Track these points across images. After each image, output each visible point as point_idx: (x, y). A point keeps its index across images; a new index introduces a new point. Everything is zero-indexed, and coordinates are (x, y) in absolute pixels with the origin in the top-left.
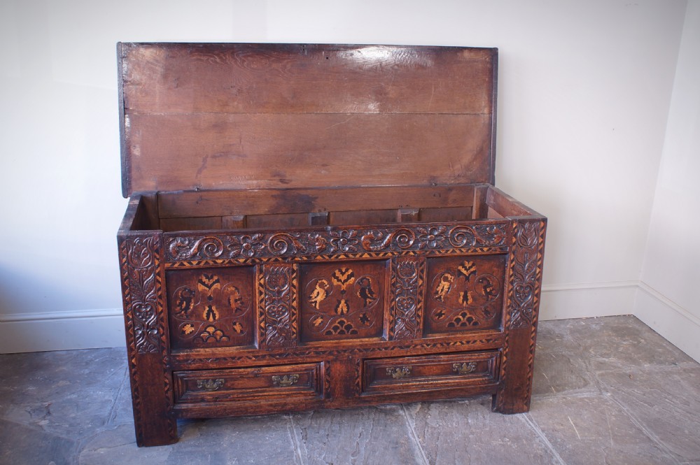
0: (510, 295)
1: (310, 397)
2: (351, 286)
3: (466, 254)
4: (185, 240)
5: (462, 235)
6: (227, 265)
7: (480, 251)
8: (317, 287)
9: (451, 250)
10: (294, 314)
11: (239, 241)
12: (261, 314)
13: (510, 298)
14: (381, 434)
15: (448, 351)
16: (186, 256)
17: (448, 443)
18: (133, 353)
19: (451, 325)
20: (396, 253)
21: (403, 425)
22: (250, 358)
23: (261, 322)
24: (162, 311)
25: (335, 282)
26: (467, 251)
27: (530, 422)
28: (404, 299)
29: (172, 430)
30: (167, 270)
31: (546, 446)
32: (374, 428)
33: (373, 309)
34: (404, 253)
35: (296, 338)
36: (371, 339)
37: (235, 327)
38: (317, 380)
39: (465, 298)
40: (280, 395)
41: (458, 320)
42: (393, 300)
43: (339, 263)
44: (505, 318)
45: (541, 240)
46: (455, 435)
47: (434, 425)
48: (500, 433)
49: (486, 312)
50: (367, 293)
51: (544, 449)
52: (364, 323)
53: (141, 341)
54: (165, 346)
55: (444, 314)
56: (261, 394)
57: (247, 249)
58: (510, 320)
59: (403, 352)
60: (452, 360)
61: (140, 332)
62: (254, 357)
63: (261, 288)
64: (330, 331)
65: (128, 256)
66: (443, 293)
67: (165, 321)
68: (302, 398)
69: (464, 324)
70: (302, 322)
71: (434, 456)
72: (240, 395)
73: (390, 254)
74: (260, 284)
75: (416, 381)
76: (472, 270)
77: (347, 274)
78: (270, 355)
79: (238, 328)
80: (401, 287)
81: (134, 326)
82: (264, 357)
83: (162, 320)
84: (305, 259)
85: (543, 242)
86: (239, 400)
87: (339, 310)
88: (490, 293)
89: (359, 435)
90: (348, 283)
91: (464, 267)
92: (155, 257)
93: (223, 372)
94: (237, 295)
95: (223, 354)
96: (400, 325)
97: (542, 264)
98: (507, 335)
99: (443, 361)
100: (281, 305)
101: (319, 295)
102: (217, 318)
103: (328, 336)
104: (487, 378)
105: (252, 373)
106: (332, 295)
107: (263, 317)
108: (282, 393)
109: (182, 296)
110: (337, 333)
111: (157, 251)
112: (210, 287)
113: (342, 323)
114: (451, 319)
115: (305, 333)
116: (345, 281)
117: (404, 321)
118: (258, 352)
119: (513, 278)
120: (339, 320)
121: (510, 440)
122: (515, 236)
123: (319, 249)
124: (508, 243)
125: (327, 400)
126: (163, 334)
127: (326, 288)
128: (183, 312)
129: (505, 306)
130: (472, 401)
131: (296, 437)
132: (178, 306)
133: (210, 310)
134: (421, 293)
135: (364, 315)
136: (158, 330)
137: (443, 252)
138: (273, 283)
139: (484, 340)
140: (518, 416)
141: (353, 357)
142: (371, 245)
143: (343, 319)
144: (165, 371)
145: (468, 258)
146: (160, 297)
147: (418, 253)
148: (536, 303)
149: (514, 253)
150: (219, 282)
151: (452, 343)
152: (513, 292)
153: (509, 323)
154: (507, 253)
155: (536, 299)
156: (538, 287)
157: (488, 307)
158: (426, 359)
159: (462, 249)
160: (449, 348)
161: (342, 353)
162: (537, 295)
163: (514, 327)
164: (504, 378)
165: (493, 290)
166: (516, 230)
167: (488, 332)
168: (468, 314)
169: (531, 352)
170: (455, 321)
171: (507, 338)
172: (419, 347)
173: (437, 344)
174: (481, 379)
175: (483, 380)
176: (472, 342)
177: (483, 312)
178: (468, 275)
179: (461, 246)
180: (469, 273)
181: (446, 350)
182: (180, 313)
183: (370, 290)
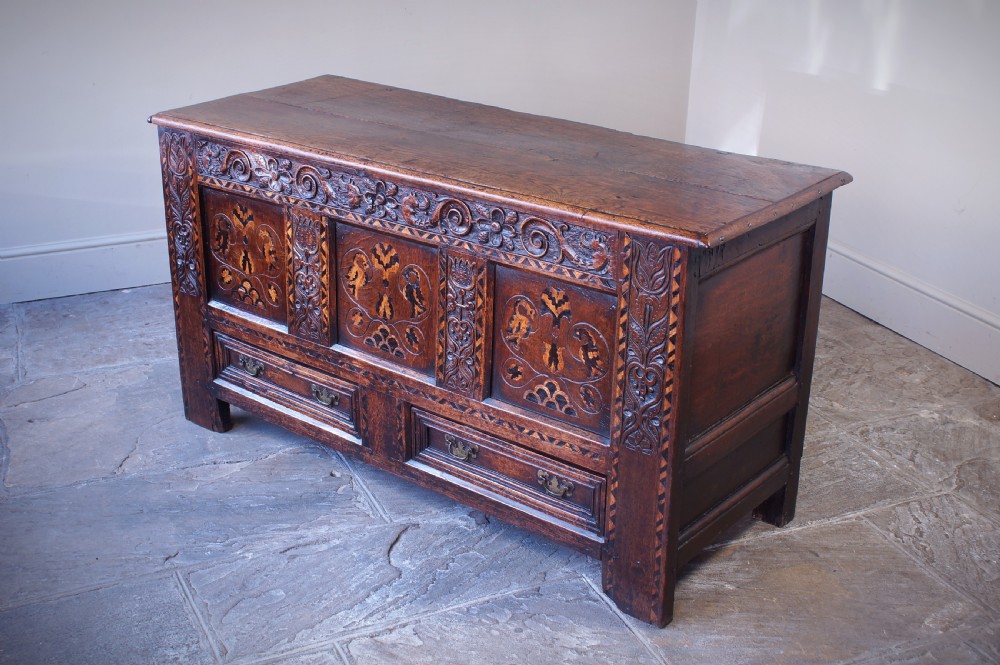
0: (620, 377)
2: (396, 278)
3: (546, 273)
5: (540, 236)
6: (255, 197)
7: (568, 275)
8: (356, 264)
10: (324, 296)
11: (266, 165)
12: (290, 282)
13: (620, 384)
15: (520, 441)
16: (217, 171)
18: (176, 289)
20: (445, 240)
22: (280, 343)
25: (377, 266)
26: (549, 267)
28: (457, 323)
30: (200, 186)
33: (422, 325)
34: (456, 243)
35: (327, 333)
36: (418, 374)
37: (270, 291)
39: (554, 357)
40: (317, 415)
41: (542, 393)
42: (443, 319)
43: (377, 234)
45: (676, 286)
49: (588, 397)
50: (415, 295)
52: (412, 344)
53: (182, 275)
54: (201, 290)
55: (520, 373)
57: (275, 180)
59: (455, 413)
61: (180, 262)
62: (285, 343)
63: (289, 242)
64: (371, 340)
65: (167, 157)
66: (520, 336)
67: (200, 255)
69: (550, 404)
70: (338, 313)
72: (277, 396)
73: (437, 239)
74: (288, 236)
76: (565, 307)
77: (390, 254)
78: (300, 347)
79: (272, 292)
80: (454, 301)
81: (176, 252)
82: (294, 347)
83: (198, 252)
84: (335, 213)
85: (680, 292)
86: (275, 402)
87: (381, 309)
88: (593, 363)
90: (390, 270)
91: (550, 298)
92: (189, 164)
94: (271, 246)
95: (254, 325)
96: (451, 366)
98: (617, 455)
100: (310, 276)
101: (357, 277)
102: (252, 271)
103: (370, 348)
105: (287, 367)
106: (372, 283)
107: (291, 286)
109: (219, 227)
110: (379, 347)
111: (190, 156)
112: (245, 224)
113: (383, 330)
114: (531, 388)
115: (343, 332)
116: (387, 267)
117: (457, 359)
118: (287, 336)
119: (624, 345)
120: (382, 327)
122: (628, 263)
123: (350, 204)
124: (616, 274)
125: (366, 449)
127: (365, 268)
128: (221, 251)
132: (216, 240)
134: (480, 322)
135: (411, 330)
136: (195, 265)
137: (512, 258)
138: (301, 238)
139: (576, 448)
141: (392, 394)
142: (412, 215)
143: (386, 327)
144: (203, 325)
145: (554, 282)
146: (195, 221)
147: (475, 248)
148: (667, 412)
149: (625, 297)
150: (252, 219)
151: (526, 431)
152: (625, 374)
153: (619, 432)
154: (615, 294)
155: (667, 405)
156: (671, 382)
157: (591, 389)
158: (491, 440)
159: (541, 263)
160: (521, 436)
161: (380, 381)
162: (669, 397)
163: (629, 445)
164: (612, 536)
165: (598, 358)
166: (629, 252)
167: (586, 436)
168: (558, 387)
169: (661, 508)
170: (537, 392)
171: (616, 461)
172: (478, 415)
173: (504, 422)
174: (577, 517)
175: (579, 521)
176: (557, 441)
177: (582, 394)
178: (557, 316)
179: (538, 256)
180: (560, 313)
181: (517, 437)
182: (218, 250)
183: (418, 292)
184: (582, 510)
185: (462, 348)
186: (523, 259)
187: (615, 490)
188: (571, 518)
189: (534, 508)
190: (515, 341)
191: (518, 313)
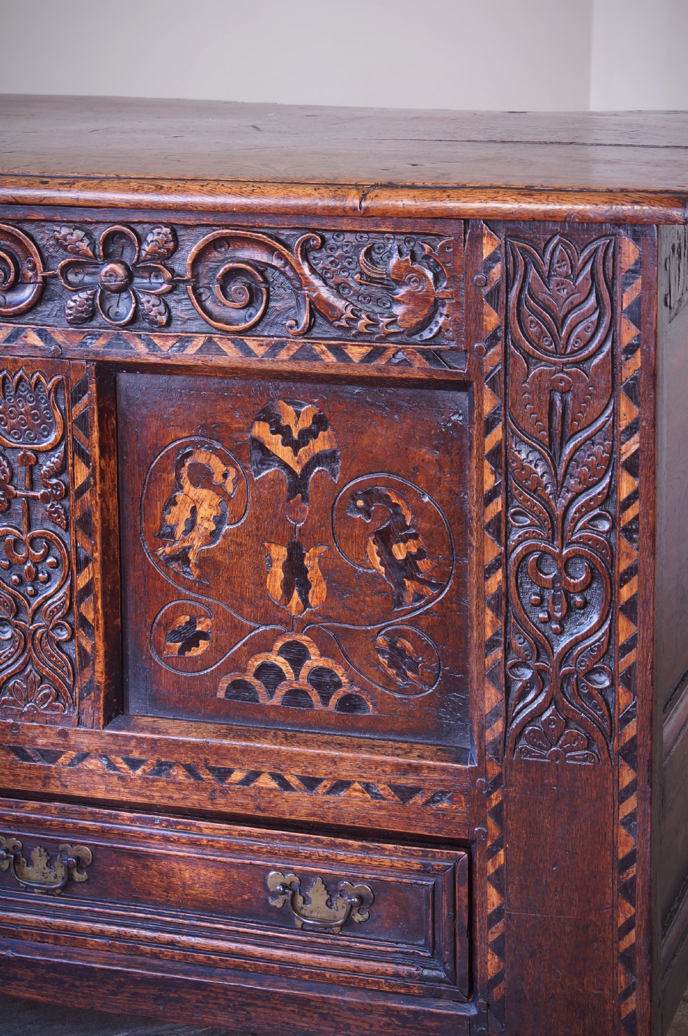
0: (492, 586)
3: (268, 365)
7: (330, 358)
9: (202, 338)
13: (496, 603)
15: (222, 805)
26: (275, 349)
28: (18, 541)
39: (296, 574)
41: (269, 673)
44: (483, 697)
45: (628, 333)
49: (398, 658)
55: (203, 635)
58: (501, 714)
59: (29, 775)
66: (196, 540)
69: (296, 696)
75: (108, 918)
76: (320, 444)
80: (3, 486)
88: (408, 567)
91: (278, 429)
96: (13, 652)
98: (496, 784)
99: (213, 848)
114: (238, 665)
117: (26, 635)
119: (497, 505)
122: (496, 298)
124: (466, 326)
129: (473, 636)
134: (85, 525)
137: (168, 345)
139: (382, 789)
145: (287, 384)
147: (60, 339)
148: (626, 649)
149: (493, 385)
151: (238, 776)
152: (506, 577)
153: (499, 725)
154: (463, 385)
155: (625, 629)
156: (632, 571)
157: (404, 634)
159: (251, 343)
160: (224, 793)
162: (630, 609)
163: (529, 752)
164: (498, 992)
165: (421, 554)
166: (497, 270)
167: (407, 753)
168: (313, 650)
169: (628, 890)
170: (258, 674)
171: (496, 798)
172: (93, 764)
173: (171, 766)
174: (390, 968)
175: (396, 975)
176: (327, 784)
177: (382, 652)
178: (298, 470)
179: (243, 326)
180: (305, 461)
181: (212, 799)
184: (403, 947)
185: (35, 602)
186: (200, 341)
187: (497, 872)
188: (374, 973)
189: (266, 972)
190: (182, 557)
191: (187, 486)
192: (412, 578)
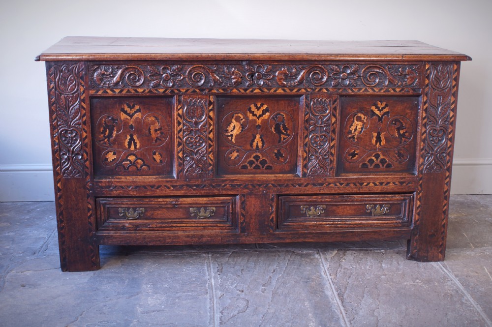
0: (423, 137)
1: (226, 231)
2: (265, 122)
3: (379, 93)
4: (109, 69)
5: (375, 75)
6: (148, 95)
7: (392, 91)
8: (234, 121)
9: (364, 89)
10: (210, 146)
11: (159, 72)
12: (179, 144)
13: (424, 140)
14: (294, 271)
15: (361, 191)
16: (109, 84)
17: (359, 281)
18: (59, 177)
19: (364, 165)
20: (309, 90)
21: (317, 265)
22: (168, 188)
23: (178, 153)
24: (86, 137)
25: (251, 117)
26: (380, 90)
27: (445, 270)
28: (317, 136)
29: (94, 256)
30: (92, 97)
31: (458, 288)
32: (289, 266)
33: (287, 145)
34: (317, 90)
35: (212, 169)
36: (285, 175)
37: (155, 156)
38: (232, 213)
39: (379, 139)
40: (197, 226)
41: (371, 161)
42: (307, 136)
43: (254, 98)
44: (419, 161)
45: (454, 83)
46: (367, 275)
47: (347, 267)
48: (412, 275)
49: (400, 155)
50: (282, 128)
51: (455, 290)
52: (278, 159)
53: (67, 165)
54: (89, 171)
55: (357, 154)
56: (179, 225)
57: (166, 80)
58: (423, 164)
59: (316, 190)
60: (365, 201)
61: (66, 157)
62: (172, 186)
63: (179, 118)
64: (245, 166)
65: (55, 83)
66: (357, 133)
67: (89, 147)
68: (218, 231)
69: (377, 166)
70: (219, 155)
71: (343, 290)
72: (159, 225)
73: (303, 91)
74: (179, 115)
75: (330, 220)
76: (386, 110)
77: (262, 109)
78: (187, 186)
79: (157, 157)
80: (314, 124)
81: (61, 150)
82: (182, 187)
83: (86, 145)
84: (221, 91)
85: (457, 85)
86: (158, 230)
87: (255, 144)
88: (403, 135)
89: (272, 271)
90: (262, 118)
91: (377, 107)
92: (81, 84)
93: (143, 201)
94: (157, 125)
95: (143, 182)
96: (314, 162)
97: (456, 107)
98: (421, 179)
99: (357, 201)
100: (198, 136)
101: (234, 129)
102: (138, 147)
103: (244, 170)
104: (400, 221)
105: (171, 203)
106: (247, 129)
107: (181, 147)
108: (199, 225)
109: (105, 124)
110: (252, 168)
111: (82, 78)
112: (131, 116)
113: (257, 157)
114: (364, 160)
115: (221, 165)
116: (260, 116)
117: (317, 158)
118: (176, 181)
119: (425, 120)
120: (254, 155)
121: (422, 281)
122: (428, 77)
123: (235, 83)
124: (422, 83)
125: (242, 234)
126: (87, 160)
127: (241, 122)
128: (106, 140)
129: (418, 148)
130: (388, 251)
131: (212, 270)
132: (102, 133)
133: (132, 139)
134: (334, 131)
135: (278, 151)
136: (82, 155)
137: (356, 91)
138: (191, 113)
139: (397, 183)
140: (433, 263)
141: (267, 193)
142: (285, 80)
143: (259, 154)
144: (88, 196)
145: (381, 97)
146: (85, 123)
147: (331, 90)
148: (449, 148)
149: (426, 95)
150: (140, 112)
151: (365, 184)
152: (426, 135)
153: (423, 166)
154: (420, 95)
155: (450, 144)
156: (451, 132)
157: (401, 150)
158: (339, 197)
159: (375, 89)
160: (362, 188)
161: (257, 187)
162: (450, 140)
163: (428, 171)
164: (418, 223)
165: (406, 132)
166: (429, 71)
167: (402, 175)
168: (381, 155)
169: (446, 198)
170: (368, 162)
171: (421, 182)
172: (332, 185)
173: (350, 183)
174: (395, 221)
175: (396, 223)
176: (385, 183)
177: (396, 154)
178: (380, 116)
179: (373, 85)
180: (382, 114)
181: (359, 190)
182: (103, 140)
183: (284, 126)
185: (320, 150)
187: (420, 198)
188: (391, 223)
189: (367, 227)
190: (353, 137)
191: (355, 121)
192: (404, 137)
